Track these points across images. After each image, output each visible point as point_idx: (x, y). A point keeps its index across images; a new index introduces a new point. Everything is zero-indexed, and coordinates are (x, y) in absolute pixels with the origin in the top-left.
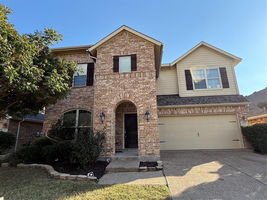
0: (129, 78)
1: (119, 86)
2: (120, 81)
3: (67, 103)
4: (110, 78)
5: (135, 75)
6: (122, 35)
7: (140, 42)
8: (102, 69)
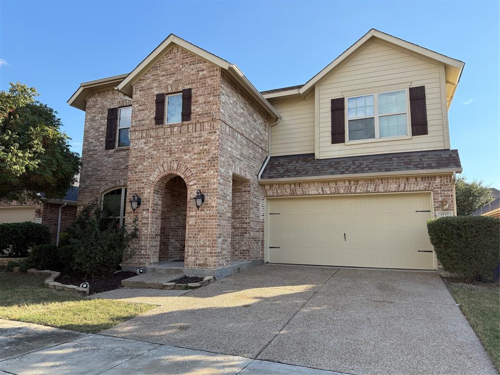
0: (178, 134)
1: (163, 149)
2: (165, 141)
3: (108, 178)
4: (151, 135)
5: (188, 128)
6: (170, 53)
7: (198, 63)
8: (139, 120)
